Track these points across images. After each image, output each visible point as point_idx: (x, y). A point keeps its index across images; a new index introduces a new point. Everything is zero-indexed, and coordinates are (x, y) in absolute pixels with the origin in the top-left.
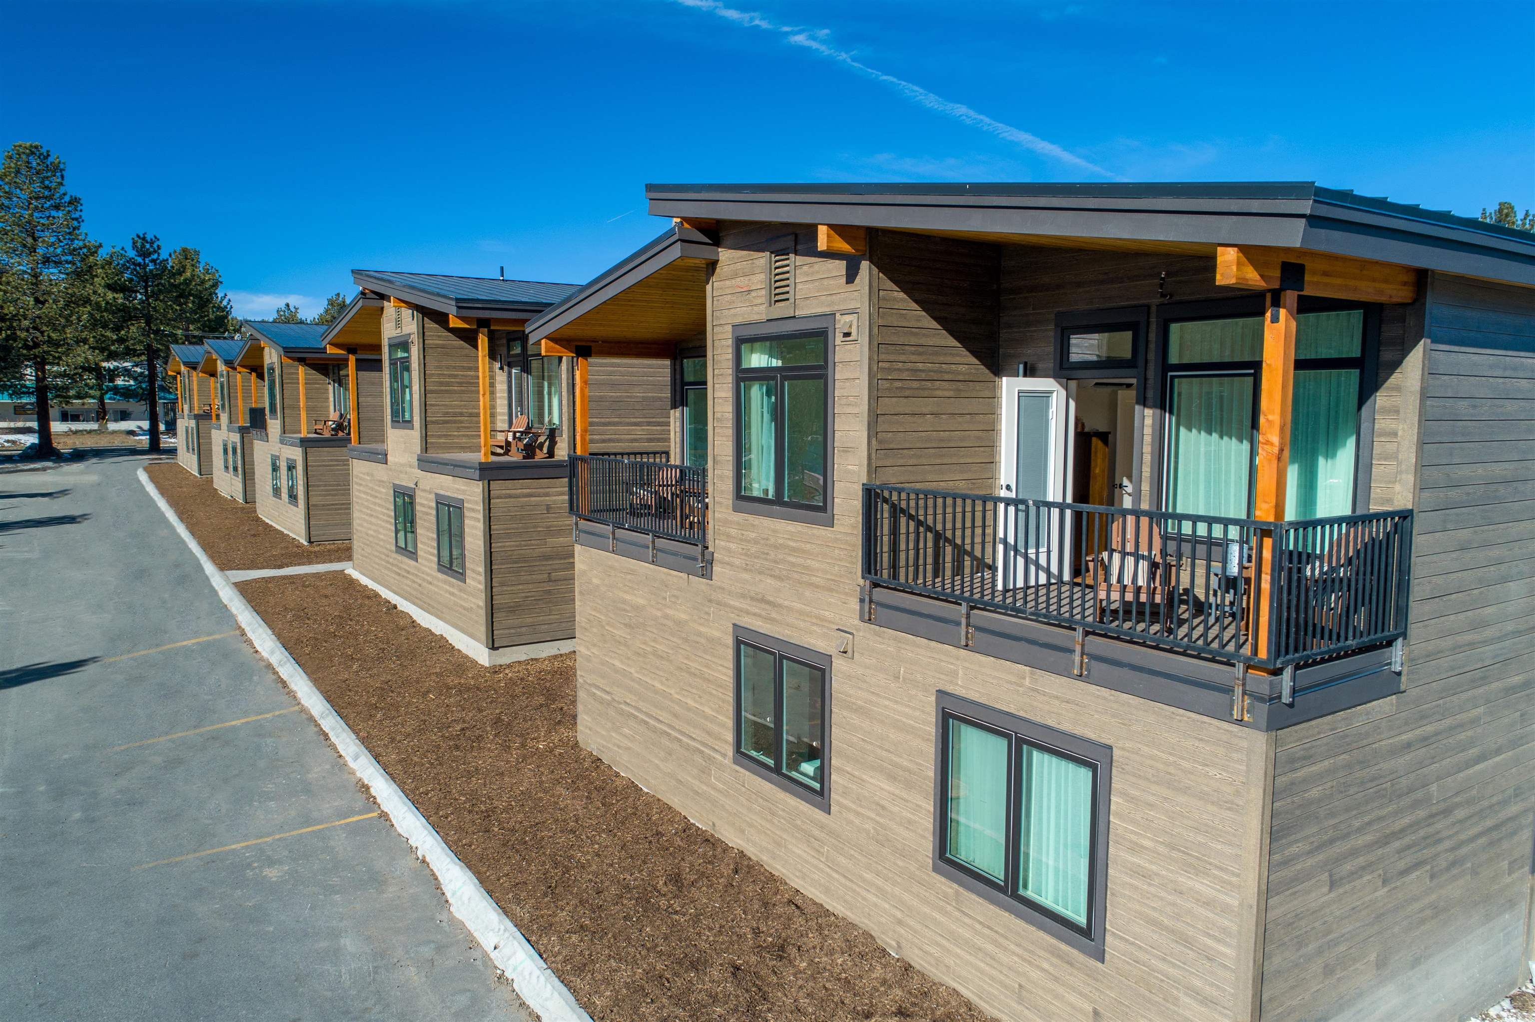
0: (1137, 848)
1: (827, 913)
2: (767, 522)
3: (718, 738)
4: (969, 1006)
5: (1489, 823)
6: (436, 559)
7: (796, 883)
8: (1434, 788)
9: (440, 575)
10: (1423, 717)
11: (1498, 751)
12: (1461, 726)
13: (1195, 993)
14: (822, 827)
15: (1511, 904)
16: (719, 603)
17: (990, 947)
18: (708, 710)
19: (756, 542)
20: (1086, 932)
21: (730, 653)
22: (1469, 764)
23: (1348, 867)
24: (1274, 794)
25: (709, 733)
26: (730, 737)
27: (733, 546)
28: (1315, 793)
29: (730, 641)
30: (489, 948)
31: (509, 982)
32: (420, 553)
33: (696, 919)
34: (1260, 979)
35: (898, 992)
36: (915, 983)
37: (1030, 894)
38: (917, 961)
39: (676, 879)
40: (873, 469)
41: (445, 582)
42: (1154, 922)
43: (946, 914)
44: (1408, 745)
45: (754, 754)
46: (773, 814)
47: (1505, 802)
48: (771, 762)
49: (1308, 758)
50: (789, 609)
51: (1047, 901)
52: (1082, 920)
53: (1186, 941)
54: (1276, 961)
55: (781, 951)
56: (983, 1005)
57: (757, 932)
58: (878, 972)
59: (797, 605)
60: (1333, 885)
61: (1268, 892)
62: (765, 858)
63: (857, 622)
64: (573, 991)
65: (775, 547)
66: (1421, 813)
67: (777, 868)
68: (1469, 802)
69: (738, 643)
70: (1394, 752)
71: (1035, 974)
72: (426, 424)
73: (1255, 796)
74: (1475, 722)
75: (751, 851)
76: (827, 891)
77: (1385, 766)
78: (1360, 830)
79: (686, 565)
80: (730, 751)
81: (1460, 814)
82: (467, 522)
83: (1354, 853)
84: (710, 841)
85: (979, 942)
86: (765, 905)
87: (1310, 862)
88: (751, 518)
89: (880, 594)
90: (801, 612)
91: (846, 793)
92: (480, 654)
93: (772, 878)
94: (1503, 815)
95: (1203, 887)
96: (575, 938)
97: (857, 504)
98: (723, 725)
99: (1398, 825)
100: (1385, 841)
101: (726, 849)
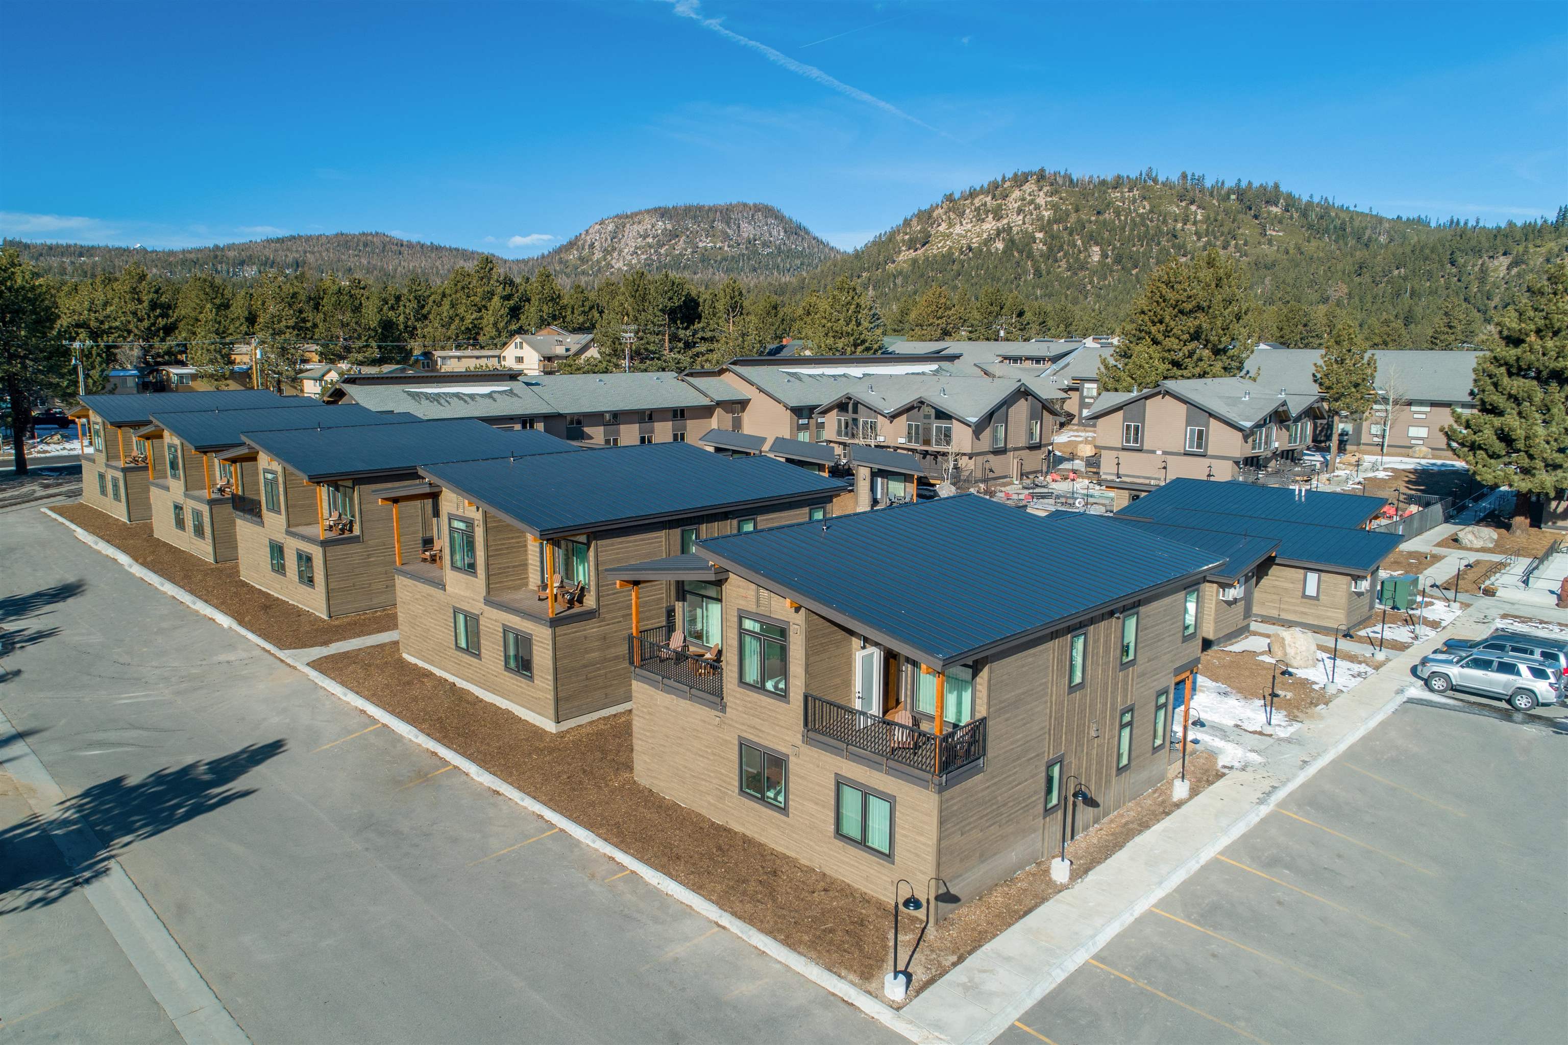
0: (903, 828)
1: (788, 857)
2: (756, 695)
3: (730, 784)
4: (849, 885)
5: (1023, 805)
6: (503, 663)
7: (772, 846)
8: (999, 798)
9: (506, 673)
10: (993, 777)
11: (1026, 780)
12: (1010, 776)
13: (921, 871)
14: (785, 823)
15: (1035, 831)
16: (730, 725)
17: (856, 864)
18: (723, 771)
19: (750, 702)
20: (889, 856)
21: (737, 748)
22: (1013, 788)
23: (968, 828)
24: (941, 811)
25: (724, 782)
26: (737, 784)
27: (738, 702)
28: (955, 808)
29: (736, 742)
30: (656, 884)
31: (672, 896)
32: (483, 655)
33: (736, 864)
34: (938, 865)
35: (822, 884)
36: (828, 880)
37: (870, 844)
38: (828, 871)
39: (720, 848)
40: (807, 686)
41: (512, 678)
42: (908, 851)
43: (839, 853)
44: (988, 787)
45: (749, 791)
46: (760, 817)
47: (1029, 797)
48: (759, 796)
49: (952, 798)
50: (768, 734)
51: (876, 846)
52: (887, 852)
53: (917, 855)
54: (944, 859)
55: (775, 873)
56: (854, 884)
57: (763, 867)
58: (814, 877)
59: (773, 733)
60: (962, 835)
61: (940, 840)
62: (756, 836)
63: (800, 743)
64: (703, 896)
65: (761, 707)
66: (994, 807)
67: (763, 840)
68: (1014, 800)
69: (741, 745)
70: (983, 790)
71: (872, 871)
72: (488, 577)
73: (935, 813)
74: (1015, 773)
75: (748, 833)
76: (787, 848)
77: (980, 795)
78: (972, 816)
79: (712, 705)
80: (737, 790)
81: (1011, 804)
82: (534, 647)
83: (969, 824)
84: (728, 830)
85: (852, 862)
86: (762, 856)
87: (954, 829)
88: (748, 692)
89: (811, 734)
90: (774, 736)
91: (796, 809)
92: (550, 726)
93: (760, 845)
94: (1029, 801)
95: (922, 839)
96: (692, 877)
97: (801, 698)
98: (732, 779)
99: (985, 812)
100: (981, 818)
101: (736, 833)
